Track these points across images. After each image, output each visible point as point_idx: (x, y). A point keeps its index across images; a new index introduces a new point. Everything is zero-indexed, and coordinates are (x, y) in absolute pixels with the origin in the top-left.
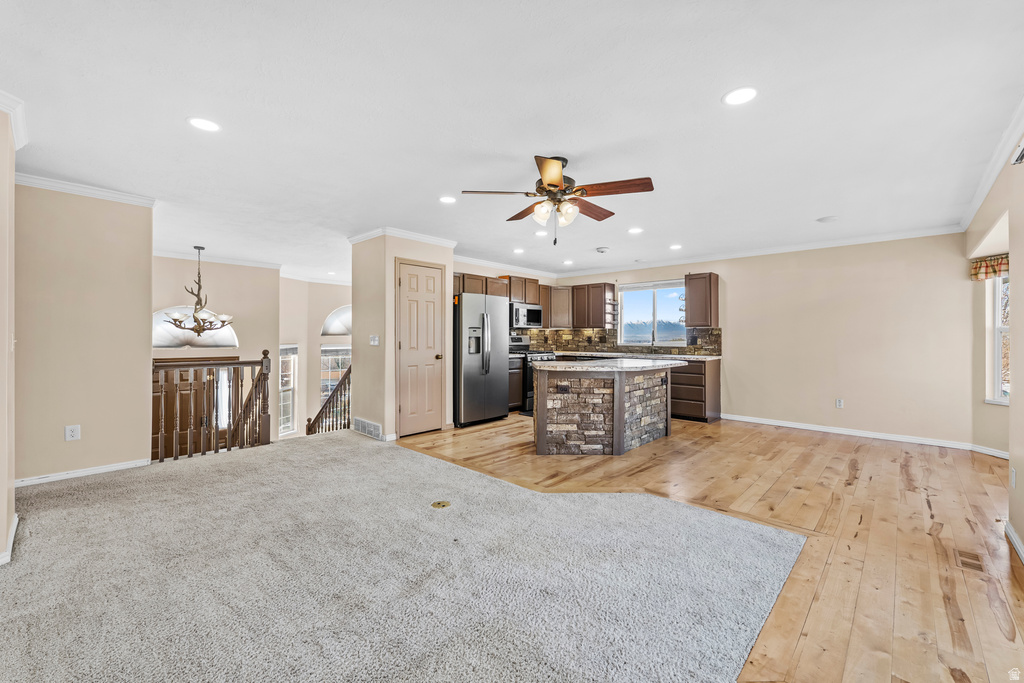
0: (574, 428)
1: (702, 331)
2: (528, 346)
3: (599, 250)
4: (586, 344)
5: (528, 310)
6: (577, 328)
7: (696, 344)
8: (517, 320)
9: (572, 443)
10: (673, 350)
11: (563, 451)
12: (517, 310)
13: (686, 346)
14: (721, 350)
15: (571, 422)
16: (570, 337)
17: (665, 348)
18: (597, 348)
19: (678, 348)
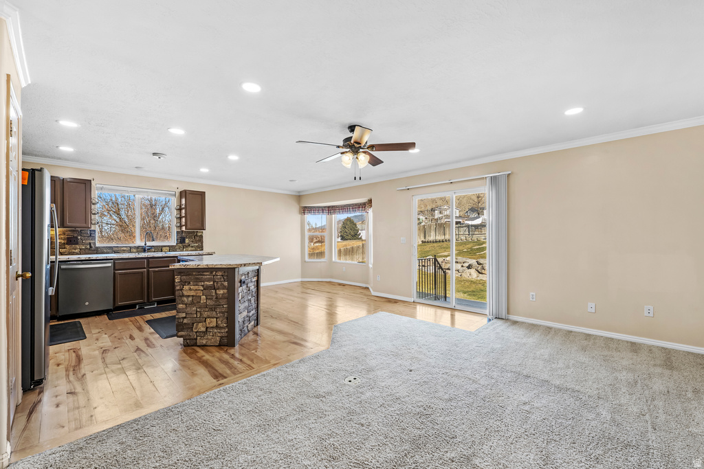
0: (246, 313)
7: (185, 243)
13: (175, 245)
14: (203, 246)
15: (245, 309)
17: (157, 246)
18: (62, 251)
19: (169, 246)
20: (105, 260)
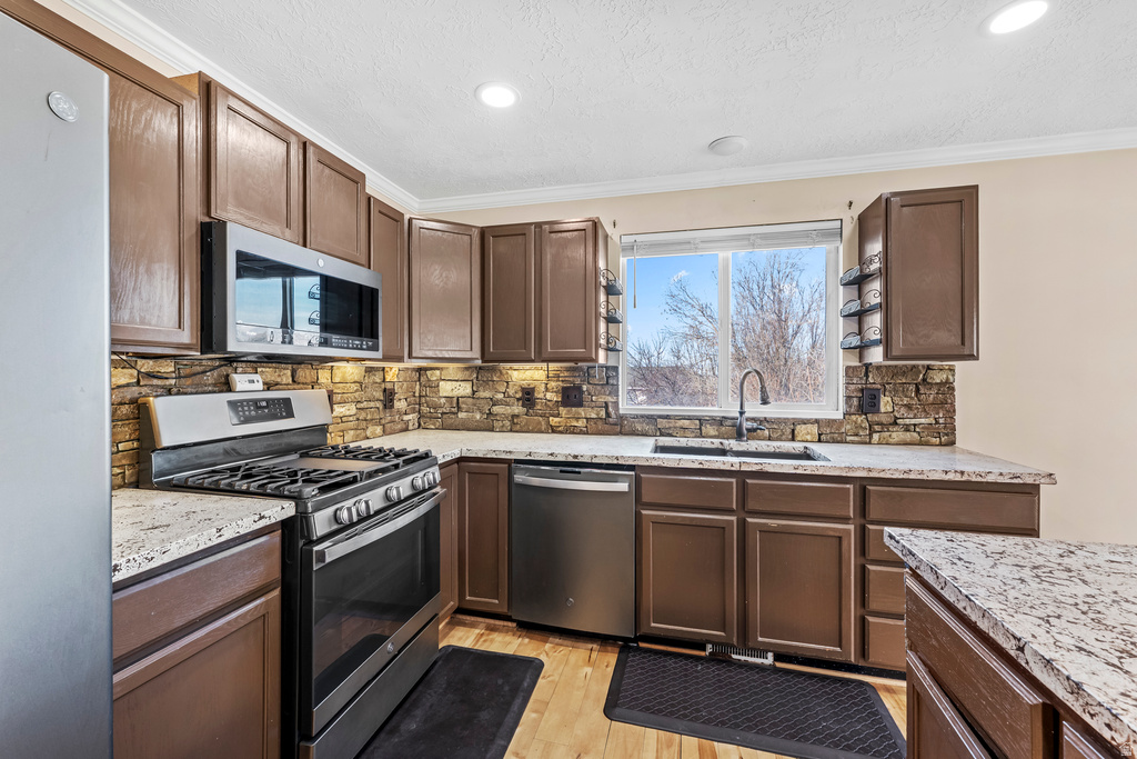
1: (895, 372)
2: (322, 430)
4: (518, 409)
6: (486, 367)
7: (878, 411)
16: (465, 389)
17: (777, 421)
18: (554, 421)
19: (817, 421)
20: (614, 467)
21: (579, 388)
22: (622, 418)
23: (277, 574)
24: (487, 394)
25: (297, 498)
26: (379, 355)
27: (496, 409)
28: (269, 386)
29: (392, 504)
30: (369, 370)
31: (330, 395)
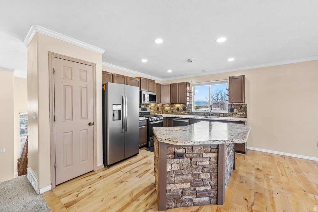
0: (188, 185)
1: (237, 105)
2: (150, 112)
3: (189, 61)
4: (177, 111)
5: (150, 95)
6: (172, 104)
7: (233, 112)
8: (144, 100)
9: (186, 197)
10: (221, 115)
11: (179, 205)
12: (144, 95)
13: (227, 113)
14: (247, 115)
15: (186, 181)
16: (169, 108)
17: (217, 113)
18: (182, 113)
19: (223, 113)
20: (186, 119)
21: (186, 108)
22: (192, 112)
23: (147, 124)
24: (172, 109)
25: (148, 117)
26: (156, 103)
27: (173, 111)
28: (144, 107)
29: (157, 120)
30: (155, 105)
31: (151, 108)
